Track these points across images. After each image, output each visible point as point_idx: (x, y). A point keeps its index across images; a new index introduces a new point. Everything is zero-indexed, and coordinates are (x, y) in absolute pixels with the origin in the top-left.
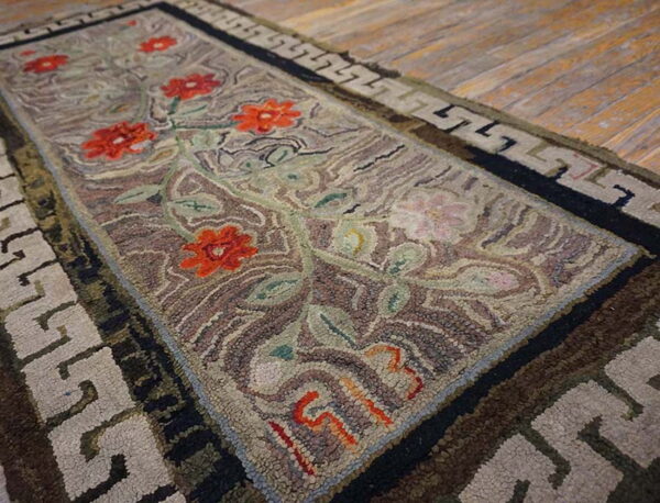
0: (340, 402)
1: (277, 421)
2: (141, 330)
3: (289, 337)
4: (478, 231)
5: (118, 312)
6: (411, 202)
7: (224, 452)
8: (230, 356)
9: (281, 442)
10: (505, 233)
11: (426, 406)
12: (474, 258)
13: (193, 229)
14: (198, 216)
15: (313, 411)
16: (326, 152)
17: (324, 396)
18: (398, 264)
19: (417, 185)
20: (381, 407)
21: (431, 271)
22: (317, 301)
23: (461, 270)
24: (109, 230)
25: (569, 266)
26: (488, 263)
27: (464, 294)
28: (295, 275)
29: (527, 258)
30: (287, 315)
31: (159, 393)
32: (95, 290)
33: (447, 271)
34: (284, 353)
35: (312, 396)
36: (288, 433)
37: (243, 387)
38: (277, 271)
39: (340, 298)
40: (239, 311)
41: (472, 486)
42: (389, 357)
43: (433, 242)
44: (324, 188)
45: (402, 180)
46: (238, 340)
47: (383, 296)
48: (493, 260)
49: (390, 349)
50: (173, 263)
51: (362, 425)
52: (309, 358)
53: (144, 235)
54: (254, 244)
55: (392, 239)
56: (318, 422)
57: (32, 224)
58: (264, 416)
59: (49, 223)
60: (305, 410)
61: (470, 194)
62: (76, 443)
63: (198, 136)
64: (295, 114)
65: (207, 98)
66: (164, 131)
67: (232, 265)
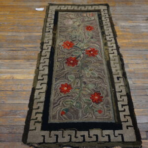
24: (99, 36)
32: (103, 30)
57: (108, 42)
59: (106, 41)
63: (80, 46)
64: (64, 43)
65: (72, 55)
66: (84, 50)
67: (90, 26)
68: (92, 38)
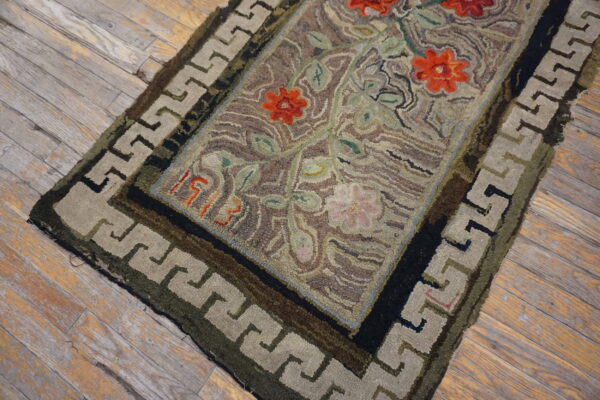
0: (206, 194)
1: (190, 173)
2: (219, 98)
3: (235, 161)
4: (346, 237)
5: (227, 82)
6: (362, 193)
7: (171, 159)
8: (217, 141)
9: (181, 177)
10: (347, 251)
11: (213, 229)
12: (319, 237)
13: (297, 84)
14: (310, 82)
15: (199, 185)
16: (404, 126)
17: (206, 187)
18: (302, 198)
19: (382, 192)
20: (208, 211)
21: (301, 216)
22: (262, 167)
23: (307, 231)
25: (327, 289)
26: (317, 244)
27: (289, 235)
28: (277, 149)
29: (328, 265)
30: (248, 156)
31: (191, 123)
33: (304, 225)
34: (226, 162)
35: (206, 182)
36: (186, 179)
37: (203, 153)
38: (277, 140)
39: (266, 177)
40: (244, 134)
41: (181, 252)
42: (234, 207)
43: (327, 212)
44: (361, 138)
45: (386, 182)
46: (227, 141)
47: (274, 196)
48: (320, 247)
49: (239, 207)
50: (268, 88)
51: (196, 205)
52: (226, 174)
53: (284, 64)
54: (295, 120)
55: (321, 190)
56: (194, 188)
57: (275, 5)
58: (191, 167)
59: (276, 13)
60: (199, 182)
61: (383, 227)
62: (162, 106)
63: (395, 40)
64: (451, 88)
65: (451, 19)
66: (392, 16)
67: (275, 117)
68: (317, 52)
